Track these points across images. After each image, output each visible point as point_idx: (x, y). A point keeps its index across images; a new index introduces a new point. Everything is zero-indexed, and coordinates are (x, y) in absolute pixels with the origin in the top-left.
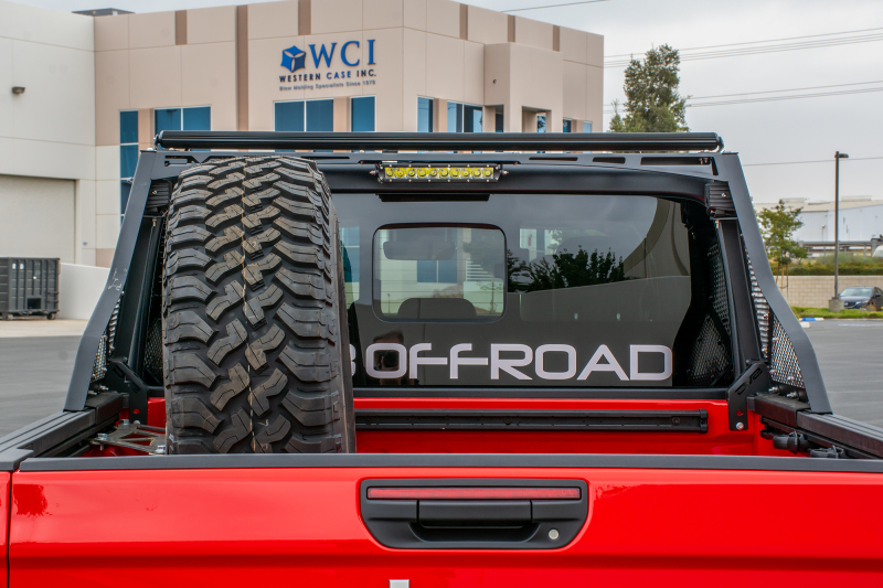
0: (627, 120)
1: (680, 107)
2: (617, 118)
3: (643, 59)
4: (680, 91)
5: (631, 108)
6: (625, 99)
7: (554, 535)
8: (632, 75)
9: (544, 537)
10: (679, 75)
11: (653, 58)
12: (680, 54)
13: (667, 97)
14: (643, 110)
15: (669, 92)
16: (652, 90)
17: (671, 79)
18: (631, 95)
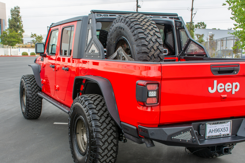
0: (11, 19)
1: (21, 17)
2: (9, 19)
3: (13, 8)
4: (20, 14)
5: (12, 17)
6: (11, 15)
7: (235, 72)
8: (11, 11)
9: (234, 73)
10: (20, 11)
11: (15, 8)
12: (20, 8)
13: (18, 15)
14: (14, 17)
15: (18, 14)
16: (15, 14)
17: (19, 12)
18: (12, 15)
